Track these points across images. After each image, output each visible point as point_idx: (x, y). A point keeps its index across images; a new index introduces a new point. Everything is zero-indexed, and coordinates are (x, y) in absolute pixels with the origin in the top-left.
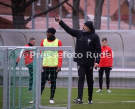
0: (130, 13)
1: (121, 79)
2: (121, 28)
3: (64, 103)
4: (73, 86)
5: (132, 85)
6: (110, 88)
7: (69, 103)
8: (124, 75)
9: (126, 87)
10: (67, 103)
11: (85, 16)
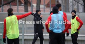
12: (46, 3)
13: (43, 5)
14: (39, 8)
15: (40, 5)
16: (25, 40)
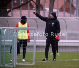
0: (70, 7)
1: (65, 47)
2: (65, 16)
3: (31, 61)
4: (36, 51)
5: (72, 50)
6: (58, 52)
7: (34, 61)
8: (67, 44)
9: (68, 51)
10: (33, 61)
11: (44, 9)
12: (60, 7)
16: (37, 46)
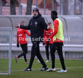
4: (12, 57)
12: (39, 3)
13: (35, 5)
14: (30, 9)
15: (31, 5)
